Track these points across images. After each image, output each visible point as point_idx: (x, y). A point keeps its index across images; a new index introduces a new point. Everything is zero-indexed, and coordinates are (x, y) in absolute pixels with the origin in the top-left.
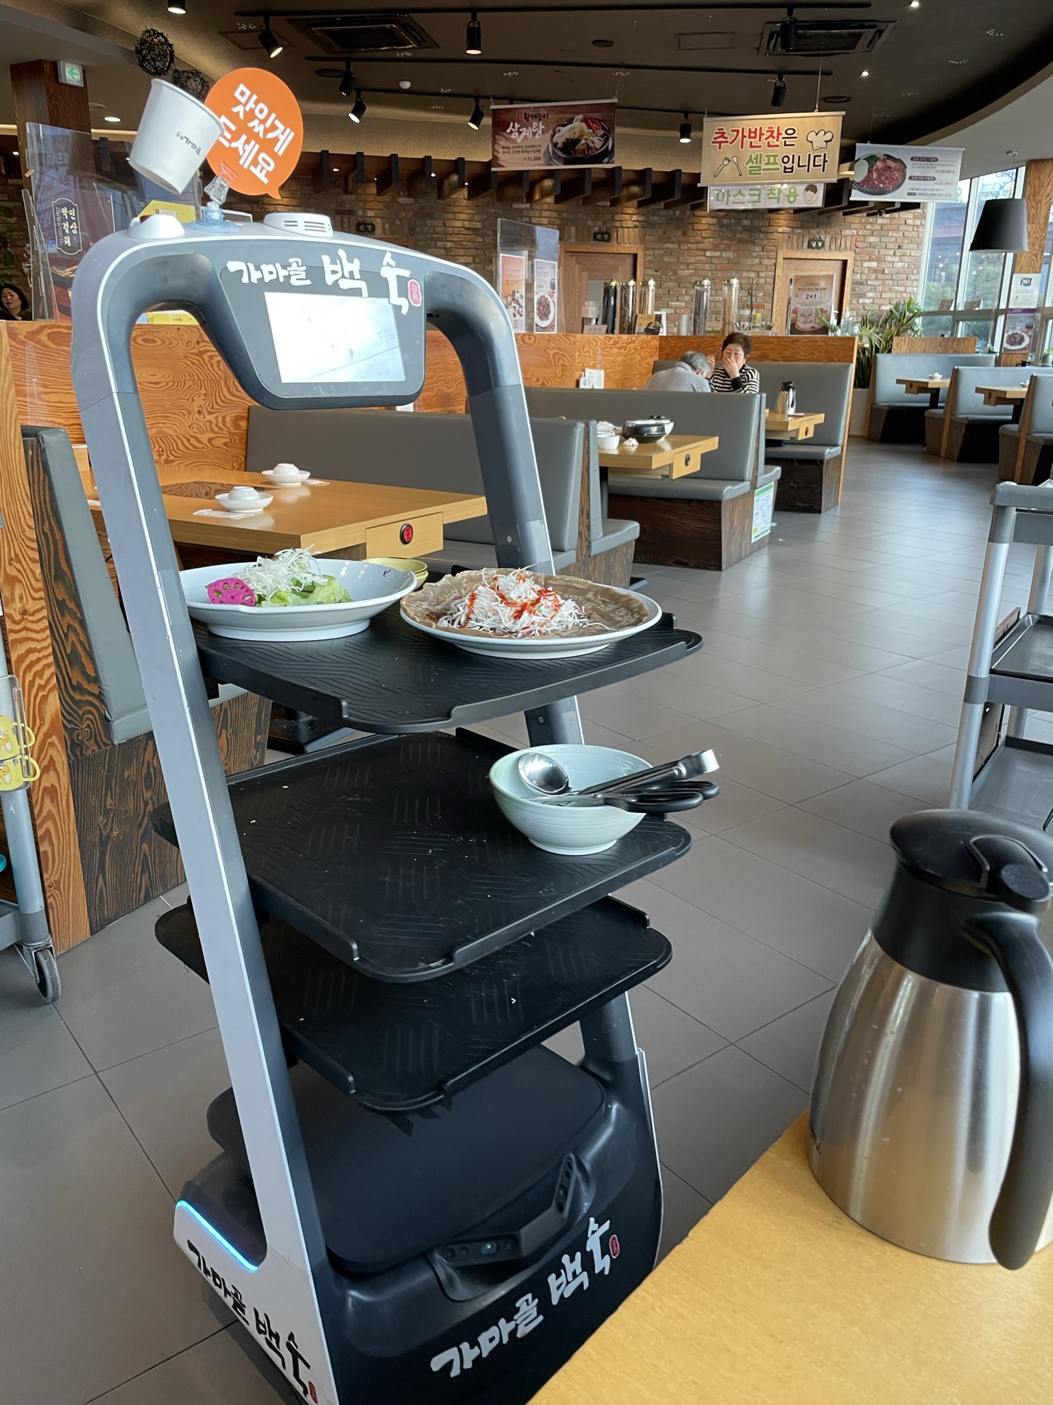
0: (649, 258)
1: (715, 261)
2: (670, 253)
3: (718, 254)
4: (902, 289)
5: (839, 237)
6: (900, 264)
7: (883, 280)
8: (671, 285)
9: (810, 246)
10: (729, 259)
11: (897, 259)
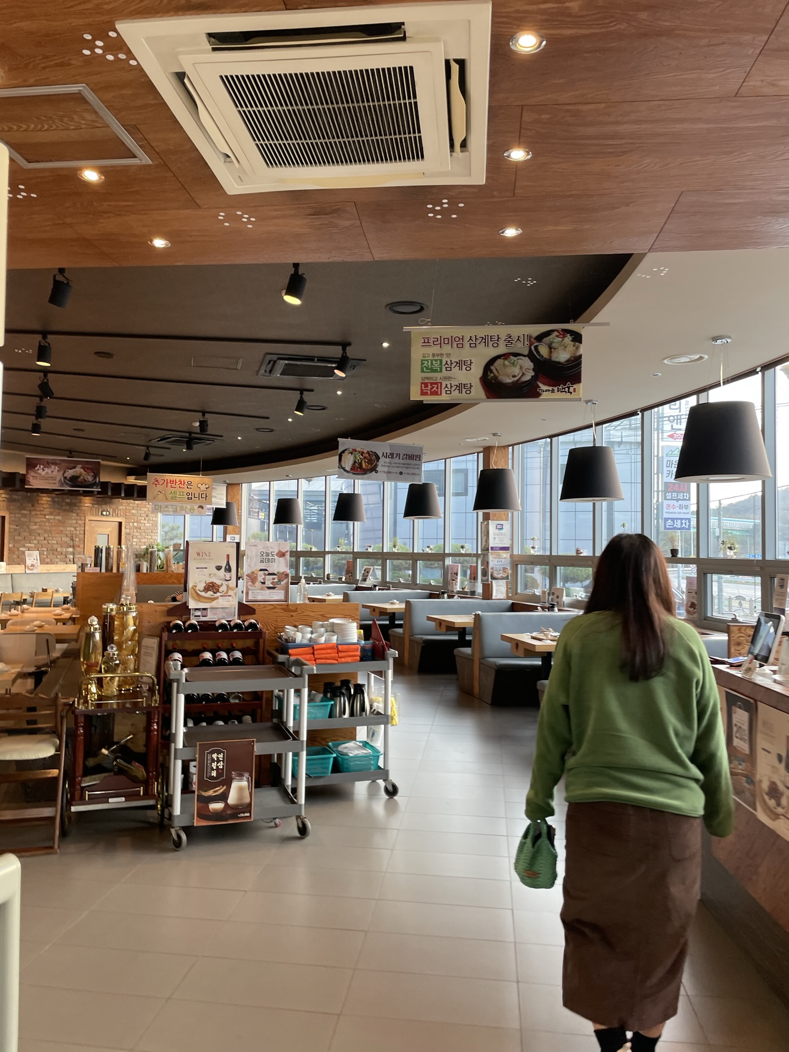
0: (13, 519)
1: (51, 521)
2: (25, 516)
3: (52, 517)
4: (150, 537)
5: (117, 510)
6: (148, 525)
7: (140, 533)
8: (26, 534)
9: (102, 514)
10: (59, 520)
11: (146, 522)
